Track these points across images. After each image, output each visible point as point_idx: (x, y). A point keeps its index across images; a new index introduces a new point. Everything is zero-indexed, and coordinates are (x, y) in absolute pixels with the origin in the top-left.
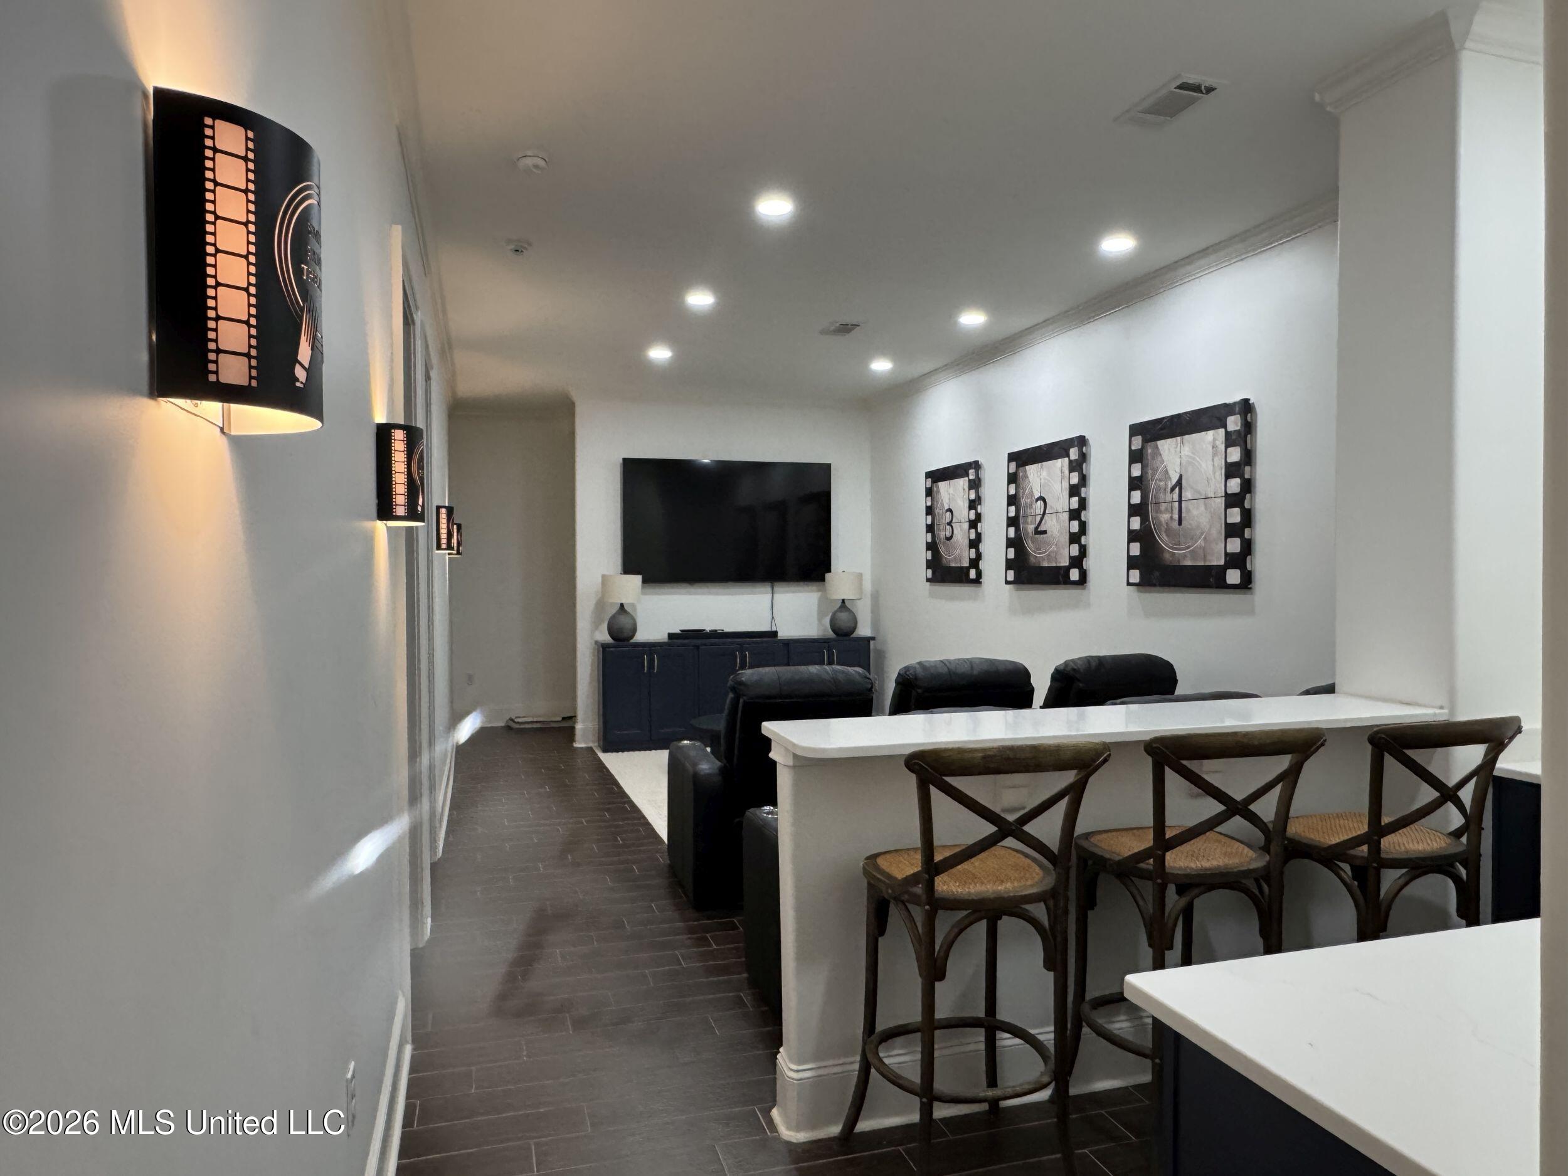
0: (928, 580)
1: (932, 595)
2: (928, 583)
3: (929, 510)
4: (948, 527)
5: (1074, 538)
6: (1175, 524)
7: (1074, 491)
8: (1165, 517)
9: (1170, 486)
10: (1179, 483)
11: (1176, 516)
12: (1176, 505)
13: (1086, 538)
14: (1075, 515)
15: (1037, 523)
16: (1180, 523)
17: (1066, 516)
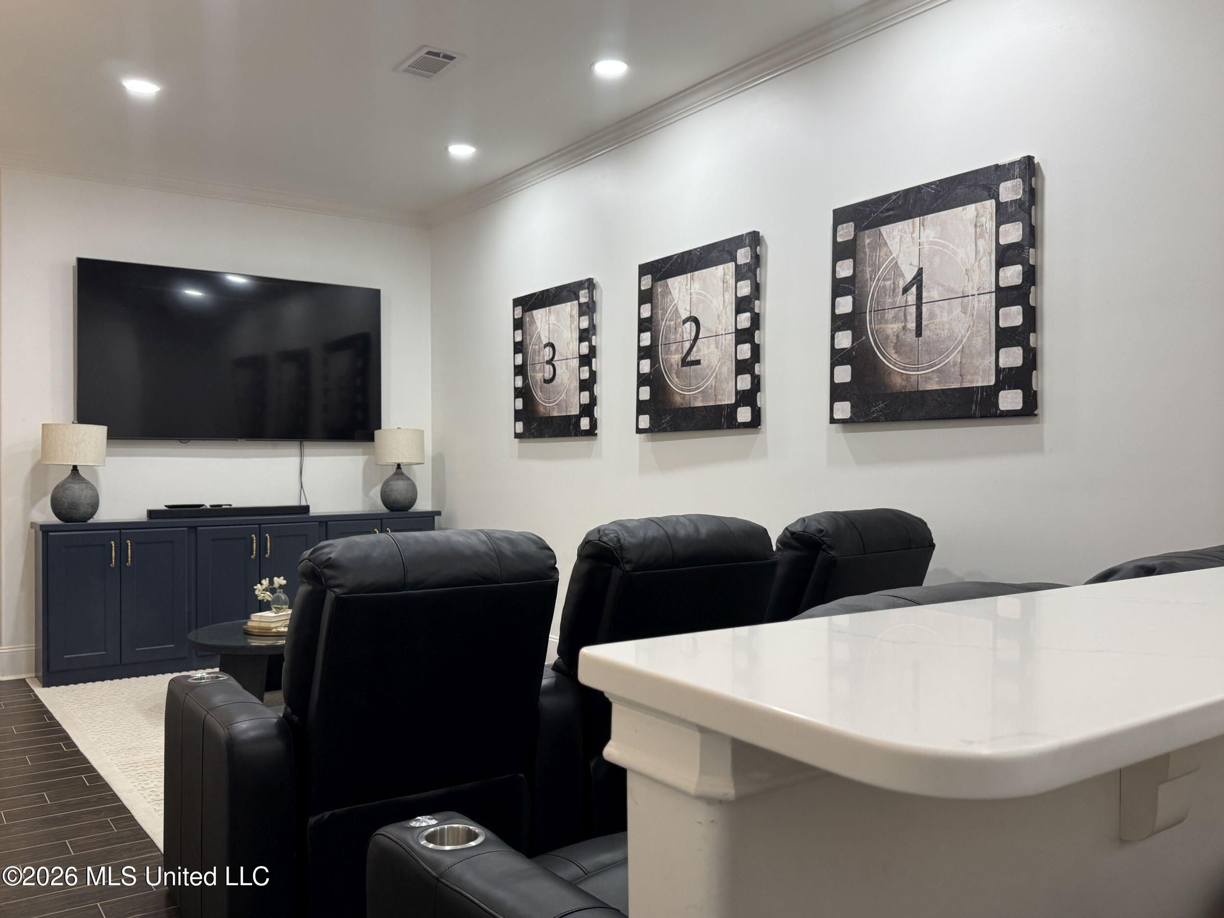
0: (517, 436)
1: (522, 456)
2: (517, 440)
3: (519, 348)
4: (548, 368)
5: (743, 367)
6: (911, 336)
7: (743, 305)
8: (891, 328)
9: (902, 284)
10: (918, 280)
11: (912, 325)
12: (913, 310)
13: (760, 367)
14: (744, 336)
15: (685, 351)
16: (919, 332)
17: (731, 338)
